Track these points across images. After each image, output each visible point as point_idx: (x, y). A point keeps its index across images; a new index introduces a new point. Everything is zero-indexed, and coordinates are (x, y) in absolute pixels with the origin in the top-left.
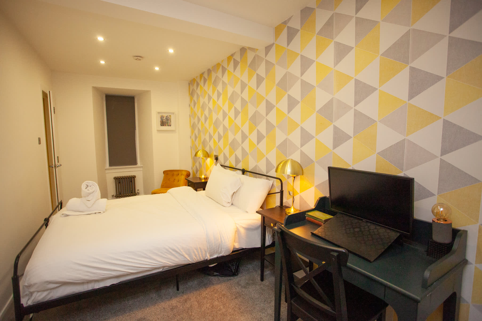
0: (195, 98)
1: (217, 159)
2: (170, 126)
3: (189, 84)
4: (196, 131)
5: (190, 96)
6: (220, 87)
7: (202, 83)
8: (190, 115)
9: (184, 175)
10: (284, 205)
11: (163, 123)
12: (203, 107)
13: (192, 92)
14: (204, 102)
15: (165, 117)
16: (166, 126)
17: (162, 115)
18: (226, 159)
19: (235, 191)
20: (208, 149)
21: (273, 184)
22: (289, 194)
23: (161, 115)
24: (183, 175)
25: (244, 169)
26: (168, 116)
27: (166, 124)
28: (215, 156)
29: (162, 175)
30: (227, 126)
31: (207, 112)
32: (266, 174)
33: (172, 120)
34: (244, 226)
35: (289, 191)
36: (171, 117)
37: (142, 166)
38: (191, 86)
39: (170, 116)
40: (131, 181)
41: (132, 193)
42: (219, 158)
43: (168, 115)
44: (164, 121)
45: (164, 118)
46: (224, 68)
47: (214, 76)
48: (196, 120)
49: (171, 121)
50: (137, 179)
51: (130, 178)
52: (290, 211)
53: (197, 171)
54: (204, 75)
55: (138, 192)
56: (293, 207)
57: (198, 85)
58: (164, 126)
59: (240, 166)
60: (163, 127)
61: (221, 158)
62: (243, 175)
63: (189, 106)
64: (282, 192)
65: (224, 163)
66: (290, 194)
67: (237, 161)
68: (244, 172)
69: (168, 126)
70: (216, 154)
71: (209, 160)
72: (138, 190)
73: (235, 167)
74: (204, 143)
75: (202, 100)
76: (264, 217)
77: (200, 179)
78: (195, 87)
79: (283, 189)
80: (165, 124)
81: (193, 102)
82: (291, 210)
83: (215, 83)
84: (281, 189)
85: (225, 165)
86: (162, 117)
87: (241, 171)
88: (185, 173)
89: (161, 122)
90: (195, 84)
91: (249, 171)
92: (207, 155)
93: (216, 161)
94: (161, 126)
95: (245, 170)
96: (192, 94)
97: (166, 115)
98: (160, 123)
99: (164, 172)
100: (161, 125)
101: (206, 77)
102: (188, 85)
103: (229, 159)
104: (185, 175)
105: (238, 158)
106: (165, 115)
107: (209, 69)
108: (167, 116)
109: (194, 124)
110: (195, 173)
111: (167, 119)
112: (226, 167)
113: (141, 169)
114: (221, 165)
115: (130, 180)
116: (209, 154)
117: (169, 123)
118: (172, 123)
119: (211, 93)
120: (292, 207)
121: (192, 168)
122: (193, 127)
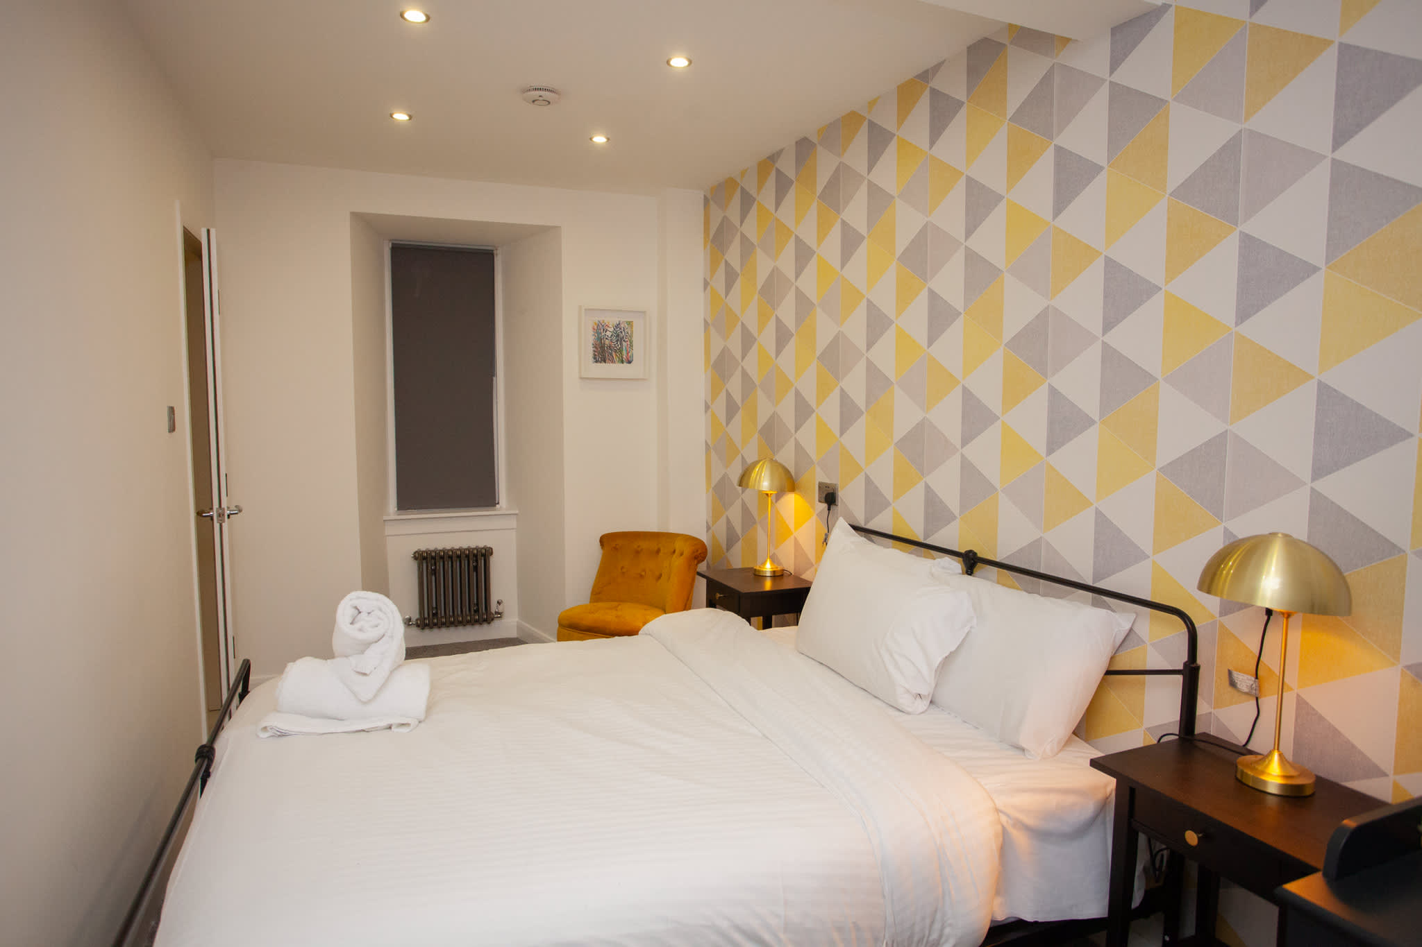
0: (733, 255)
1: (830, 498)
2: (630, 362)
3: (706, 200)
4: (735, 385)
5: (708, 247)
6: (856, 212)
7: (766, 197)
8: (705, 321)
9: (682, 554)
10: (1199, 729)
11: (603, 353)
12: (771, 291)
13: (720, 231)
14: (775, 274)
15: (612, 329)
16: (613, 362)
17: (600, 319)
18: (875, 500)
19: (953, 649)
20: (787, 456)
21: (1131, 630)
22: (1227, 683)
23: (596, 319)
24: (676, 552)
25: (975, 554)
26: (622, 326)
27: (614, 353)
28: (822, 486)
29: (596, 552)
30: (888, 365)
31: (787, 311)
32: (1091, 584)
33: (634, 339)
34: (1029, 821)
35: (1230, 673)
36: (632, 327)
37: (517, 512)
38: (713, 206)
39: (630, 323)
40: (476, 568)
41: (477, 611)
42: (841, 495)
43: (622, 320)
44: (607, 342)
45: (608, 333)
46: (882, 131)
47: (825, 165)
48: (735, 343)
49: (631, 343)
50: (495, 562)
51: (471, 557)
52: (1263, 773)
53: (732, 539)
54: (778, 165)
55: (500, 609)
56: (1281, 756)
57: (747, 201)
58: (605, 362)
59: (952, 536)
60: (603, 364)
61: (852, 498)
62: (970, 575)
63: (705, 288)
64: (1191, 673)
65: (867, 522)
66: (1233, 684)
67: (935, 511)
68: (971, 562)
69: (622, 362)
70: (827, 481)
71: (792, 501)
72: (499, 603)
73: (921, 540)
74: (770, 434)
75: (763, 265)
76: (1132, 791)
77: (758, 576)
78: (733, 211)
79: (1200, 661)
80: (611, 354)
81: (721, 269)
82: (1267, 766)
83: (833, 196)
84: (1185, 659)
85: (870, 526)
86: (599, 329)
87: (961, 559)
88: (687, 550)
89: (595, 346)
90: (736, 202)
91: (998, 560)
92: (789, 483)
93: (829, 509)
94: (596, 362)
95: (979, 555)
96: (718, 239)
97: (616, 321)
98: (590, 350)
99: (605, 540)
100: (595, 358)
101: (789, 171)
102: (702, 207)
103: (893, 505)
104: (684, 554)
105: (941, 502)
106: (611, 320)
107: (805, 139)
108: (618, 326)
109: (725, 354)
110: (724, 546)
111: (618, 336)
112: (873, 537)
113: (513, 523)
114: (856, 528)
115: (471, 565)
116: (793, 474)
117: (624, 353)
118: (637, 352)
119: (809, 235)
120: (1276, 757)
121: (708, 528)
122: (721, 367)
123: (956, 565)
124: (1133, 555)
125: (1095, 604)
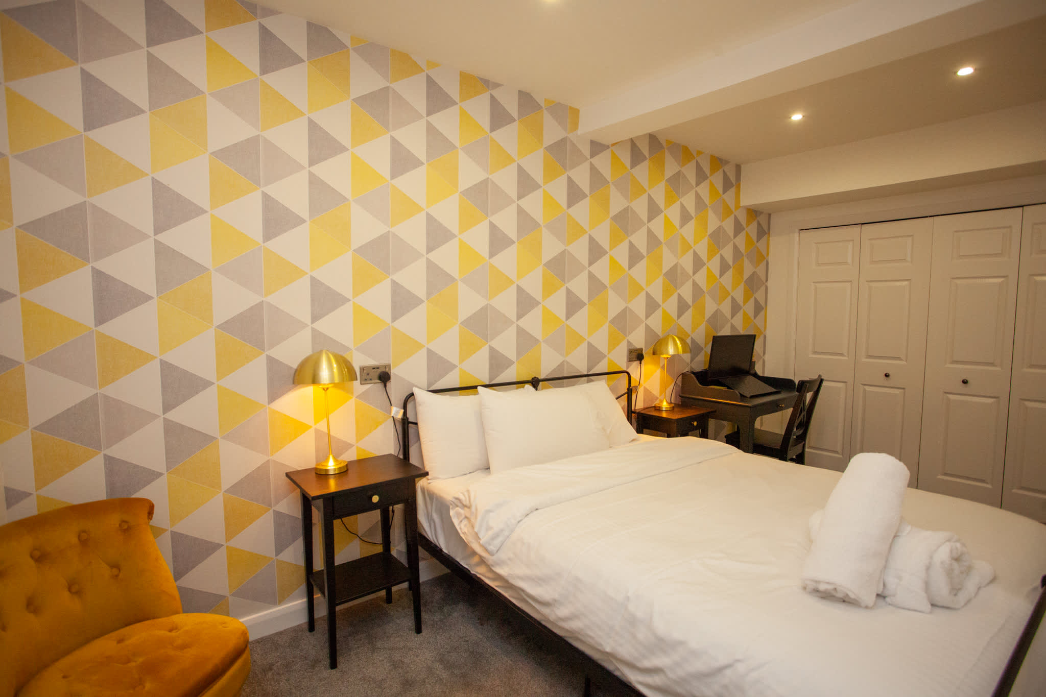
25: (537, 378)
42: (394, 371)
46: (443, 93)
64: (629, 391)
65: (430, 385)
67: (498, 362)
68: (535, 383)
70: (373, 363)
84: (628, 388)
91: (546, 378)
93: (385, 386)
105: (502, 355)
120: (665, 400)
123: (528, 387)
124: (601, 356)
125: (588, 382)
